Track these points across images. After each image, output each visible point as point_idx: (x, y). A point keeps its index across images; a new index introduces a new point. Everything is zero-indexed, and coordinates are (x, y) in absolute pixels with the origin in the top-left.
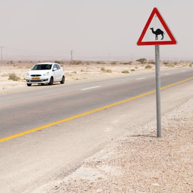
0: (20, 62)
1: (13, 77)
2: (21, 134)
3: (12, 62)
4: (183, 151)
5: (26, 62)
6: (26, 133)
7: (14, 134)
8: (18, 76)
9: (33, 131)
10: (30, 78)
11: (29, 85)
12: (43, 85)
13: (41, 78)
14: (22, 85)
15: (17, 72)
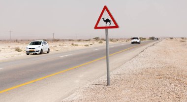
0: (22, 40)
1: (18, 50)
2: (23, 85)
3: (17, 41)
5: (26, 40)
6: (27, 83)
7: (19, 84)
8: (21, 49)
9: (31, 82)
10: (28, 50)
11: (28, 54)
12: (36, 54)
13: (35, 50)
14: (24, 54)
15: (21, 46)
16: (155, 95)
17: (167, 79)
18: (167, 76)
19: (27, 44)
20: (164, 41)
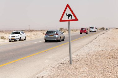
0: (6, 31)
1: (3, 38)
2: (6, 64)
3: (2, 31)
4: (82, 70)
5: (9, 31)
6: (9, 63)
7: (3, 64)
8: (5, 37)
9: (12, 62)
10: (10, 38)
11: (10, 41)
12: (16, 41)
13: (15, 38)
14: (7, 41)
15: (5, 35)
16: (106, 71)
17: (115, 59)
18: (115, 57)
19: (9, 33)
20: (111, 30)
